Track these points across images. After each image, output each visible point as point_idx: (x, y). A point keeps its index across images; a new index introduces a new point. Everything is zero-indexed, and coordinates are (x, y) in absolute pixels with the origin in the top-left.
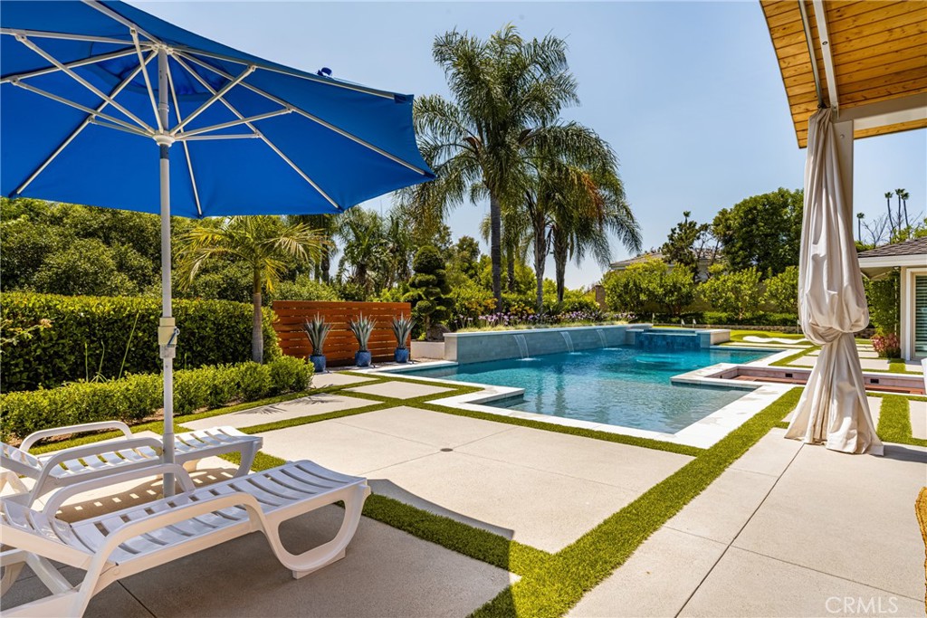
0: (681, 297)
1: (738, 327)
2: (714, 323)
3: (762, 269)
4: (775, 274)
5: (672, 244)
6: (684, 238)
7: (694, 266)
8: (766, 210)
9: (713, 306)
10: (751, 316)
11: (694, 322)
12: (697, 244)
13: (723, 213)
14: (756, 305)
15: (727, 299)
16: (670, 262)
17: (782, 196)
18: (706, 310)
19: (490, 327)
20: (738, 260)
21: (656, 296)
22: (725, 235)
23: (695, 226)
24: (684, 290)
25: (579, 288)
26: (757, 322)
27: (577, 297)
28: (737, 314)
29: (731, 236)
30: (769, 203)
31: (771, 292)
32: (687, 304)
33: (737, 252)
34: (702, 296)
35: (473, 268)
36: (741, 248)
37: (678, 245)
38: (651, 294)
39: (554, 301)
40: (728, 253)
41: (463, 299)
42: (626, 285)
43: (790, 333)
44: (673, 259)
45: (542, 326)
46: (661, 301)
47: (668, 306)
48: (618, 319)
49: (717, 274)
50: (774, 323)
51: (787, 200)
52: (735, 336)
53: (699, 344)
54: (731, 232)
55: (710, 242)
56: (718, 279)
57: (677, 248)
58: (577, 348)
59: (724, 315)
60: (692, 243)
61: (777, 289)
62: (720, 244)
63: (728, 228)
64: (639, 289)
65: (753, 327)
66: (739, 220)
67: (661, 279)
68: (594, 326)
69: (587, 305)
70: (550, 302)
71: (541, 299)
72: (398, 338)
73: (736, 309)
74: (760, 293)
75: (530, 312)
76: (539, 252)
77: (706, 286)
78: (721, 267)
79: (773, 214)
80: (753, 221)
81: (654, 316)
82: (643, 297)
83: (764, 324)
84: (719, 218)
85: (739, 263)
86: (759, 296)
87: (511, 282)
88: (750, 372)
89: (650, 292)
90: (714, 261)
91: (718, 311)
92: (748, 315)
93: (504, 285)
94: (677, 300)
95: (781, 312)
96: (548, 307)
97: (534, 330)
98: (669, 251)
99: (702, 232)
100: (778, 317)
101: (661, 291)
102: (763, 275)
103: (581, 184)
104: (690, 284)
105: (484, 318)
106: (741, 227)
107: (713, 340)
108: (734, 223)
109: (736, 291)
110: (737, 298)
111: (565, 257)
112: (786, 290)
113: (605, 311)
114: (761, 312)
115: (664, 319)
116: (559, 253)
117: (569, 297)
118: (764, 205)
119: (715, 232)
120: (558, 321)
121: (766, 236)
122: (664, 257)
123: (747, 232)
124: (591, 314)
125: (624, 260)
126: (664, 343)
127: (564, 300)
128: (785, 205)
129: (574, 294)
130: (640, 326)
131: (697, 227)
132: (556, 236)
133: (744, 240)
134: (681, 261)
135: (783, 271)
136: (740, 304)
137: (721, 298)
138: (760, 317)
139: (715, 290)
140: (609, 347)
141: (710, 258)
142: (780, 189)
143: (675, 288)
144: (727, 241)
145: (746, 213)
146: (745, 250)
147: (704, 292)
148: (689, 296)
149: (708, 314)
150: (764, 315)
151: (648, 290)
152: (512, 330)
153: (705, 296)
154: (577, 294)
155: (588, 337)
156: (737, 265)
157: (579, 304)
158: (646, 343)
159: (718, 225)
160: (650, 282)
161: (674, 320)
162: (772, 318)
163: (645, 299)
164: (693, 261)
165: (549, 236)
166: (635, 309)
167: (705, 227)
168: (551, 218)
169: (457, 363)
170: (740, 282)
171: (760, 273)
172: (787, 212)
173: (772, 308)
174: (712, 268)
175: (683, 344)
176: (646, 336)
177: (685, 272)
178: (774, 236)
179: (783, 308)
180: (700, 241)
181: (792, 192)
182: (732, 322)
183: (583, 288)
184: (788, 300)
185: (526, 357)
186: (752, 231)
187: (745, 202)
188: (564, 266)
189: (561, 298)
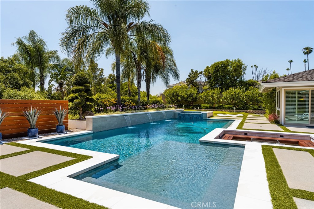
0: (193, 98)
1: (213, 110)
2: (205, 109)
3: (221, 88)
4: (226, 90)
5: (190, 79)
6: (194, 76)
7: (198, 87)
8: (222, 67)
9: (205, 102)
10: (218, 106)
11: (199, 108)
12: (198, 79)
13: (207, 67)
14: (219, 102)
15: (209, 100)
16: (189, 85)
17: (228, 62)
18: (202, 103)
19: (112, 113)
20: (213, 85)
21: (184, 98)
22: (208, 76)
23: (197, 72)
24: (194, 96)
25: (156, 95)
26: (220, 108)
27: (155, 98)
28: (213, 105)
29: (211, 76)
30: (223, 64)
31: (225, 97)
32: (195, 101)
33: (212, 82)
34: (201, 98)
35: (114, 86)
36: (214, 81)
37: (192, 79)
38: (182, 97)
39: (146, 100)
40: (209, 82)
41: (102, 99)
42: (173, 94)
43: (231, 112)
44: (190, 84)
45: (139, 111)
46: (186, 100)
47: (188, 102)
48: (171, 107)
49: (206, 90)
50: (226, 108)
51: (229, 63)
52: (214, 114)
53: (202, 118)
54: (210, 75)
55: (202, 79)
56: (206, 92)
57: (191, 80)
58: (154, 121)
59: (208, 105)
60: (196, 79)
61: (226, 96)
62: (206, 79)
63: (209, 73)
64: (178, 96)
65: (218, 110)
66: (213, 70)
67: (186, 91)
68: (161, 111)
69: (159, 101)
70: (144, 100)
71: (139, 99)
72: (58, 120)
73: (212, 103)
74: (221, 97)
75: (133, 105)
76: (139, 79)
77: (202, 94)
78: (207, 88)
79: (225, 68)
80: (218, 71)
81: (184, 106)
82: (179, 98)
83: (222, 109)
84: (206, 69)
85: (213, 86)
86: (220, 98)
87: (129, 92)
88: (229, 133)
89: (182, 96)
90: (204, 85)
91: (206, 104)
92: (216, 105)
93: (127, 93)
94: (192, 100)
95: (228, 104)
96: (143, 102)
97: (134, 113)
98: (189, 81)
99: (200, 74)
100: (227, 106)
101: (186, 96)
102: (221, 91)
103: (156, 49)
104: (196, 94)
105: (109, 108)
106: (214, 73)
107: (208, 116)
108: (212, 72)
109: (212, 96)
110: (213, 99)
111: (150, 82)
112: (230, 96)
113: (166, 104)
114: (221, 104)
115: (187, 107)
116: (148, 80)
117: (152, 98)
118: (221, 65)
119: (205, 75)
120: (146, 109)
121: (222, 76)
122: (187, 83)
123: (216, 75)
124: (160, 105)
125: (172, 84)
126: (189, 117)
127: (150, 99)
128: (228, 65)
129: (154, 97)
130: (179, 110)
131: (198, 73)
132: (146, 73)
133: (215, 78)
134: (193, 85)
135: (228, 89)
136: (214, 101)
137: (207, 99)
138: (221, 106)
139: (205, 96)
140: (167, 119)
141: (203, 84)
142: (227, 59)
143: (191, 95)
144: (209, 78)
145: (216, 68)
146: (215, 81)
147: (201, 97)
148: (196, 98)
149: (203, 105)
150: (222, 106)
151: (181, 96)
152: (124, 113)
153: (202, 98)
154: (155, 97)
155: (159, 115)
156: (212, 87)
157: (156, 101)
158: (182, 117)
159: (205, 72)
160: (182, 93)
161: (191, 107)
162: (225, 107)
163: (180, 99)
164: (197, 85)
165: (143, 73)
166: (177, 103)
167: (201, 73)
168: (143, 65)
169: (93, 132)
170: (214, 93)
171: (220, 90)
172: (229, 68)
173: (225, 103)
174: (204, 88)
175: (196, 118)
176: (182, 114)
177: (195, 89)
178: (225, 76)
179: (228, 103)
180: (199, 78)
181: (231, 61)
182: (211, 108)
183: (157, 95)
184: (230, 100)
185: (130, 126)
186: (217, 74)
187: (215, 64)
188: (149, 85)
189: (148, 99)
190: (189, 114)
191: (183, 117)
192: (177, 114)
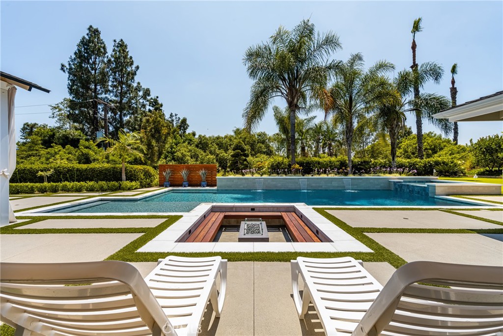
190: (408, 185)
191: (401, 190)
192: (393, 183)
